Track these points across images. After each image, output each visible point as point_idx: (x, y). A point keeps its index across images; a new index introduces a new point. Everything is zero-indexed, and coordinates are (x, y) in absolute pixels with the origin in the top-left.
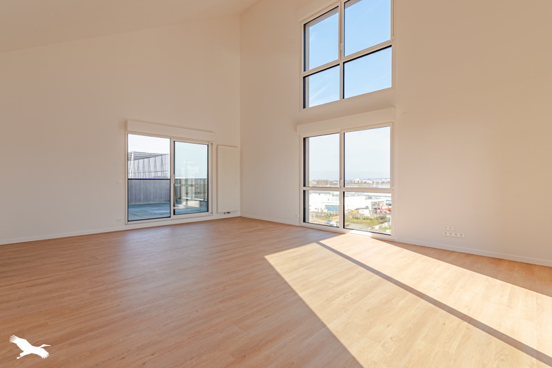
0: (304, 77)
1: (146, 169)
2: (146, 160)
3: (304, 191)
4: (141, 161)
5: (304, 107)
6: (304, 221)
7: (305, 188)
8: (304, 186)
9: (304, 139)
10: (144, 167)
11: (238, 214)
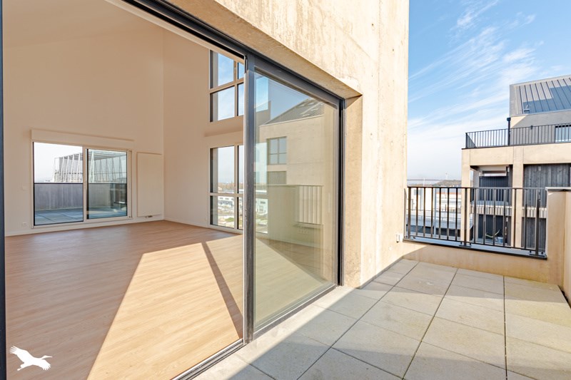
0: (211, 94)
1: (110, 170)
2: (109, 160)
3: (211, 197)
4: (104, 161)
5: (211, 120)
6: (211, 223)
7: (212, 194)
8: (212, 191)
9: (212, 150)
10: (107, 168)
11: (162, 218)
